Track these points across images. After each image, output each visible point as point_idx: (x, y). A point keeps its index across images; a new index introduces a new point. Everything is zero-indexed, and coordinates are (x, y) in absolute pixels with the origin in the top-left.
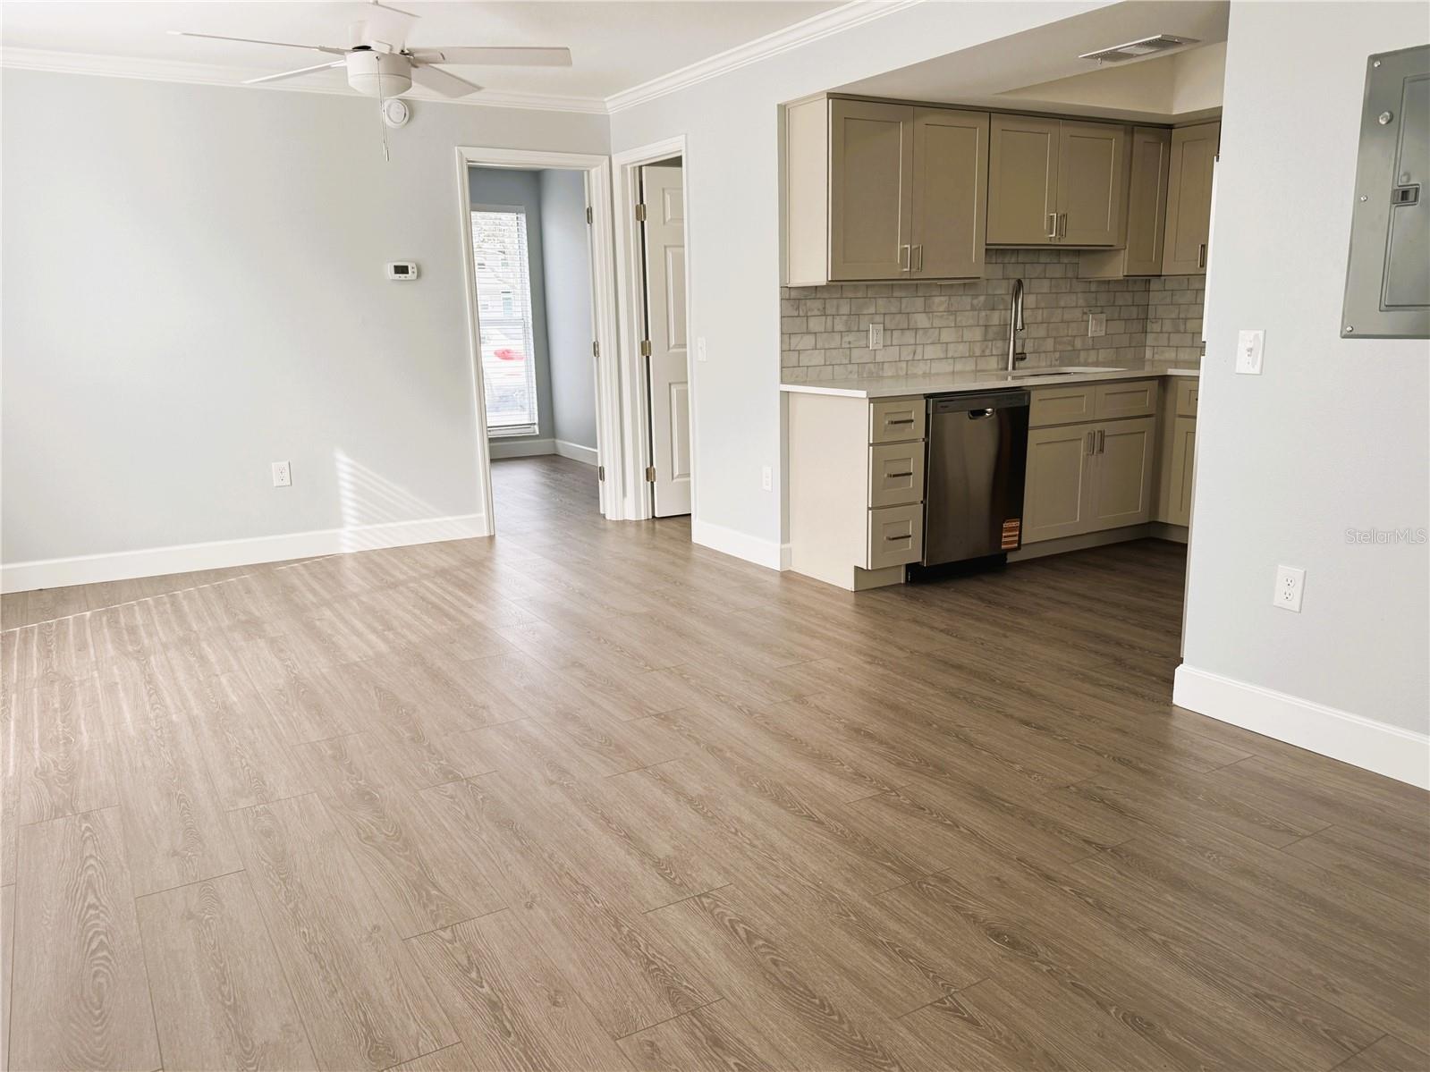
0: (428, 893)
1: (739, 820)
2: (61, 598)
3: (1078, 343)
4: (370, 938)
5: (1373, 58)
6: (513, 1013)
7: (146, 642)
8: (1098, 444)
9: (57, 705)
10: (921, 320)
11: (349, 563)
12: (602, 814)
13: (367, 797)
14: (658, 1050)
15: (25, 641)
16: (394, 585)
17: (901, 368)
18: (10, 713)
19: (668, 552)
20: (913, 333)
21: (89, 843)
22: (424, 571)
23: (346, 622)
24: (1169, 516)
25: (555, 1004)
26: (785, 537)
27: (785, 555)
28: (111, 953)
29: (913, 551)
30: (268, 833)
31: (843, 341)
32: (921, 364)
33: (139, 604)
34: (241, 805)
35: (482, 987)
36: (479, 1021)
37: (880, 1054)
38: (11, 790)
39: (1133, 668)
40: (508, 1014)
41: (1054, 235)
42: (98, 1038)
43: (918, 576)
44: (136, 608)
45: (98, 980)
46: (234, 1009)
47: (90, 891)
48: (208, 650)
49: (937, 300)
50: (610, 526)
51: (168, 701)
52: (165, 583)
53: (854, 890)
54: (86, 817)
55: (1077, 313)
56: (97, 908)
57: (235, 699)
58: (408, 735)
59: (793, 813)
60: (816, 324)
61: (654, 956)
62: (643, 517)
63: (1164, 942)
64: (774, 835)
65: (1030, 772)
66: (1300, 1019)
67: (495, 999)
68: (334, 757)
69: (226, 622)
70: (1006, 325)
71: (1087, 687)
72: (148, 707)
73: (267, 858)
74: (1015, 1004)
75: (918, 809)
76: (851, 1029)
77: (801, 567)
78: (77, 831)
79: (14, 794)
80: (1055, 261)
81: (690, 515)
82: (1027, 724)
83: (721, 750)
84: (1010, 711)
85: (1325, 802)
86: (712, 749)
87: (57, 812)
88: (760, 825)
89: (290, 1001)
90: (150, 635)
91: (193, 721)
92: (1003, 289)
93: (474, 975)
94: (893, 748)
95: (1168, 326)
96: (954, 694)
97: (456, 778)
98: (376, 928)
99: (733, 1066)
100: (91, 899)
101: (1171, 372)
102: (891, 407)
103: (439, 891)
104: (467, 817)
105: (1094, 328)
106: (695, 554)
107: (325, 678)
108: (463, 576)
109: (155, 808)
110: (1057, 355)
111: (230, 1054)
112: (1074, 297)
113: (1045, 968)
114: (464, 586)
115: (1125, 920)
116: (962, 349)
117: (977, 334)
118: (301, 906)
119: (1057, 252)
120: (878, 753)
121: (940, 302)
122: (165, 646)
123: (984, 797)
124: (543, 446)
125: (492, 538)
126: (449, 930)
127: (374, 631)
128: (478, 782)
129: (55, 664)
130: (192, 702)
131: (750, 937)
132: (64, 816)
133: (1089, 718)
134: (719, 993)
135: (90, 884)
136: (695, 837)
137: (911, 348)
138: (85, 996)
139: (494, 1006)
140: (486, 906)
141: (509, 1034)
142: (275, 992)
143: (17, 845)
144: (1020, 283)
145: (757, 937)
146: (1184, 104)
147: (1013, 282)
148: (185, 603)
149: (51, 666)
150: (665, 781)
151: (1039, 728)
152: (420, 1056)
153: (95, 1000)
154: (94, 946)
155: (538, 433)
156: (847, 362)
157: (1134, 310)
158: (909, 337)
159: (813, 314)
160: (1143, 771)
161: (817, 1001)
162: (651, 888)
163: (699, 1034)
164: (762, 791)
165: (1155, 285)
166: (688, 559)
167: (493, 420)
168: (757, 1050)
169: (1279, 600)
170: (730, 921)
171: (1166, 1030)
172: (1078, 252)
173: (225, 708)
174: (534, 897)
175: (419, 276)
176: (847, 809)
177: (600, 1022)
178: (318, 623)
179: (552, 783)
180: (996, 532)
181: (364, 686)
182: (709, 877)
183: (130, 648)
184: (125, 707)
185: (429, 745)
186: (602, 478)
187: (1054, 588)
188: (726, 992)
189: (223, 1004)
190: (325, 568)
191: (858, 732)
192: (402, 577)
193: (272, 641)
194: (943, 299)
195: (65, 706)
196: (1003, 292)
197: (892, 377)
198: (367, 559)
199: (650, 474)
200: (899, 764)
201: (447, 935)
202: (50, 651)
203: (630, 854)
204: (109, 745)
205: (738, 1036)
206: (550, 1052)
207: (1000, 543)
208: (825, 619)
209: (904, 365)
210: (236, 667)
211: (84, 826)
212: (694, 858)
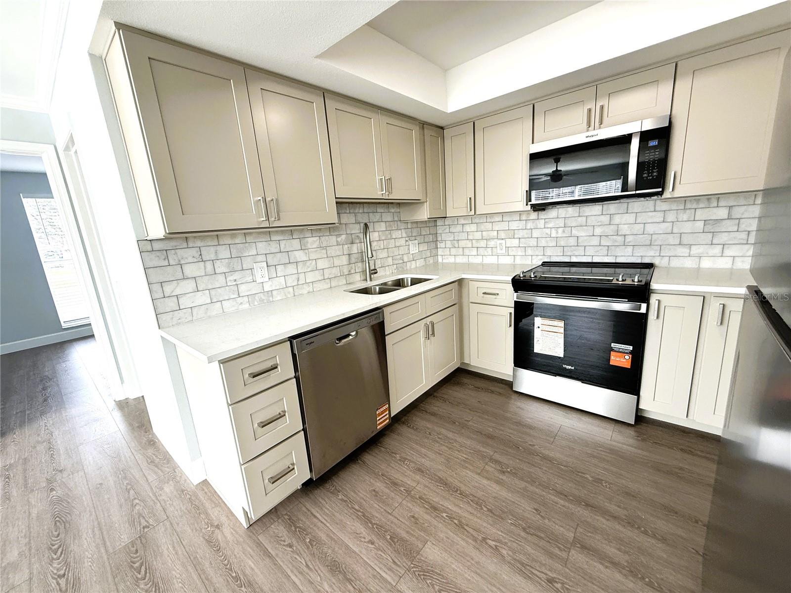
3: (406, 259)
10: (300, 256)
17: (289, 293)
31: (228, 280)
32: (305, 286)
41: (384, 192)
49: (310, 240)
55: (402, 242)
70: (362, 252)
80: (386, 211)
92: (357, 229)
95: (449, 244)
110: (395, 266)
117: (344, 260)
121: (312, 241)
144: (366, 225)
147: (362, 225)
156: (236, 296)
159: (187, 261)
165: (439, 222)
194: (315, 239)
196: (358, 232)
209: (291, 289)
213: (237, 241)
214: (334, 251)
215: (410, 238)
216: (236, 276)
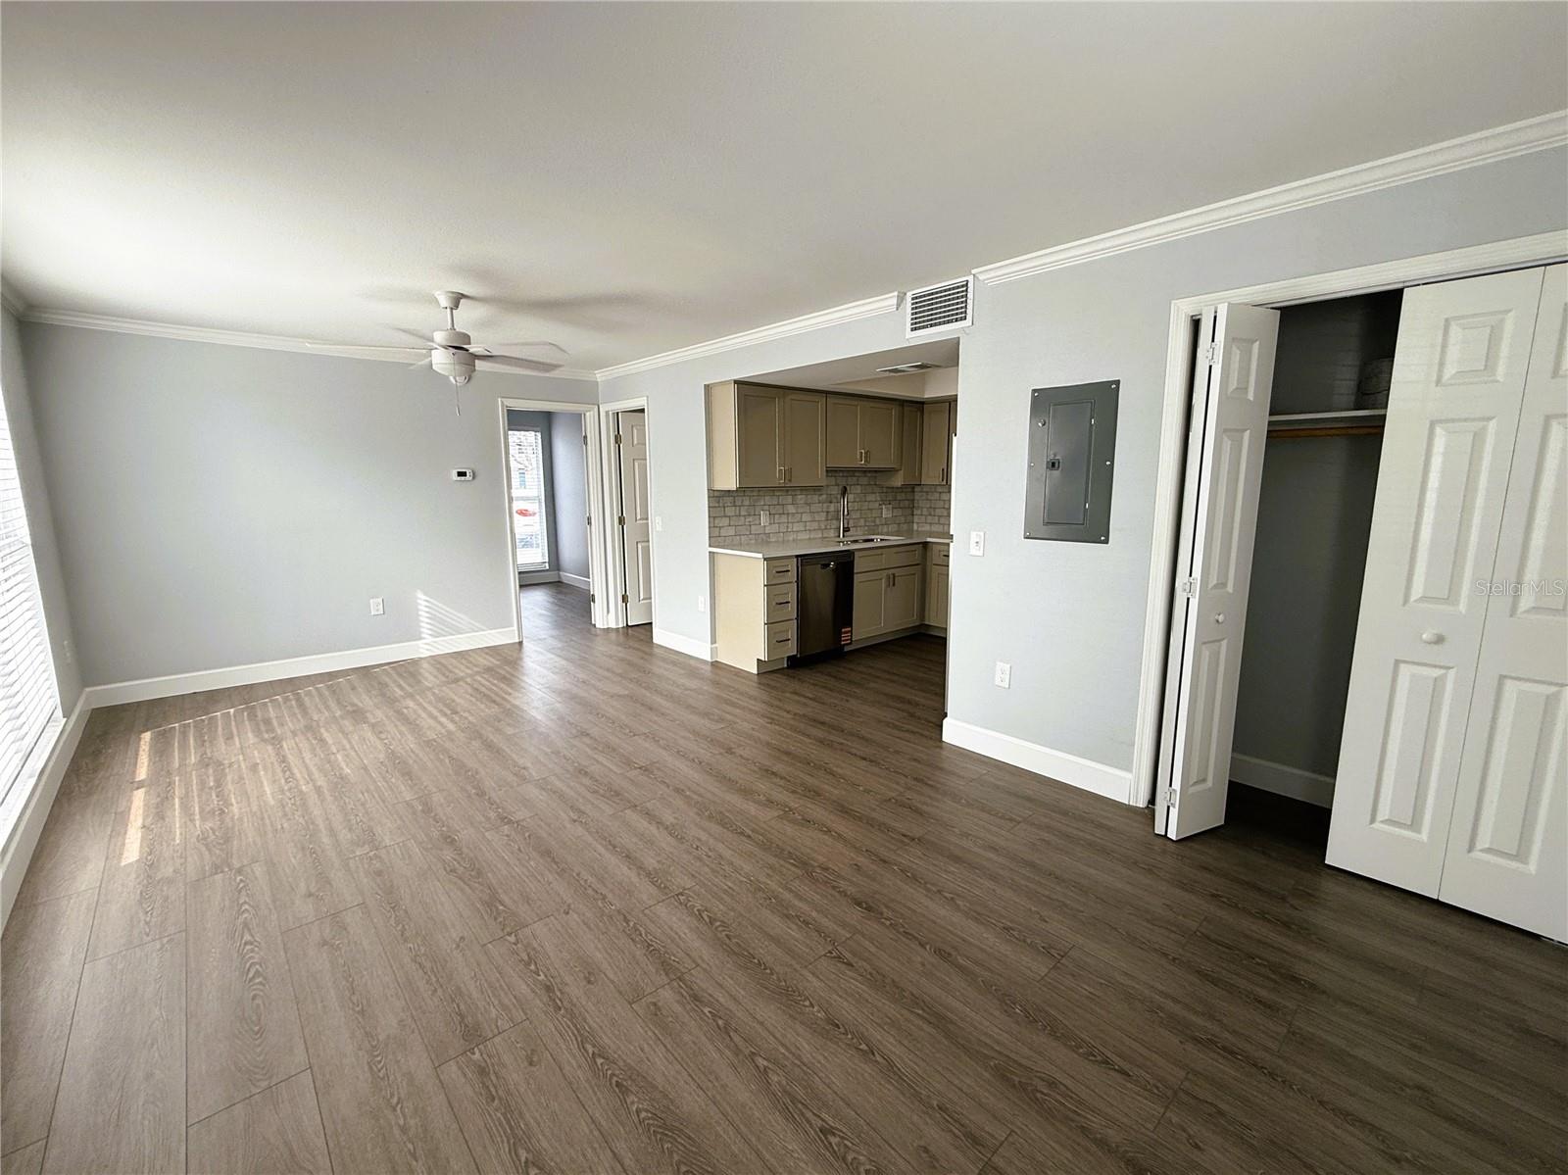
0: (497, 909)
1: (699, 840)
2: (211, 699)
3: (878, 522)
4: (458, 946)
5: (1034, 391)
6: (562, 993)
7: (279, 732)
8: (892, 581)
9: (212, 784)
10: (791, 509)
11: (425, 665)
12: (610, 841)
13: (449, 840)
14: (659, 1009)
15: (184, 734)
16: (456, 681)
18: (174, 792)
19: (638, 649)
20: (786, 516)
21: (244, 893)
22: (476, 669)
23: (424, 709)
24: (931, 621)
25: (589, 982)
26: (714, 641)
27: (713, 651)
28: (265, 979)
29: (792, 649)
30: (379, 873)
33: (271, 701)
34: (358, 853)
35: (539, 975)
36: (538, 1002)
37: (797, 993)
38: (179, 854)
39: (919, 718)
40: (558, 994)
42: (258, 1050)
43: (794, 663)
44: (269, 704)
45: (257, 1001)
46: (362, 1012)
47: (246, 931)
48: (326, 735)
50: (598, 632)
51: (298, 776)
52: (291, 684)
53: (772, 881)
54: (240, 871)
55: (877, 505)
56: (252, 944)
57: (349, 771)
58: (474, 791)
59: (732, 831)
60: (730, 511)
61: (651, 940)
62: (621, 626)
63: (952, 898)
64: (720, 847)
65: (868, 791)
66: (1029, 941)
67: (548, 983)
68: (423, 811)
69: (338, 713)
71: (896, 732)
72: (283, 781)
73: (380, 892)
74: (873, 949)
75: (807, 822)
76: (779, 980)
77: (723, 659)
78: (233, 883)
79: (181, 857)
81: (651, 623)
82: (865, 759)
83: (683, 790)
84: (854, 751)
85: (1029, 799)
86: (677, 790)
87: (217, 869)
88: (711, 841)
89: (403, 1002)
90: (282, 725)
91: (318, 790)
92: (836, 491)
93: (533, 967)
94: (789, 781)
95: (925, 512)
96: (821, 741)
97: (510, 822)
98: (462, 938)
99: (708, 1014)
100: (247, 937)
101: (929, 540)
102: (776, 563)
103: (505, 907)
104: (519, 849)
105: (886, 513)
106: (656, 650)
107: (412, 750)
108: (503, 672)
109: (293, 860)
111: (360, 1049)
112: (874, 495)
113: (888, 923)
114: (504, 679)
115: (929, 886)
116: (815, 525)
118: (407, 927)
119: (865, 471)
120: (780, 786)
121: (801, 498)
122: (294, 733)
123: (843, 810)
124: (552, 577)
125: (521, 643)
126: (513, 935)
127: (445, 715)
128: (525, 824)
129: (208, 751)
130: (316, 774)
131: (712, 921)
132: (222, 872)
133: (897, 752)
134: (694, 961)
135: (246, 925)
136: (671, 853)
137: (786, 525)
138: (246, 1015)
139: (548, 989)
140: (537, 914)
141: (560, 1009)
142: (392, 996)
143: (186, 899)
145: (715, 920)
146: (931, 392)
147: (841, 487)
148: (306, 699)
149: (206, 753)
150: (648, 814)
151: (871, 761)
152: (500, 1033)
153: (254, 1018)
154: (251, 975)
155: (547, 568)
157: (907, 502)
158: (784, 519)
160: (931, 786)
161: (756, 961)
162: (646, 891)
163: (685, 994)
164: (710, 817)
165: (917, 489)
166: (651, 655)
167: (520, 561)
168: (721, 1000)
169: (998, 681)
170: (698, 910)
171: (959, 957)
172: (876, 471)
173: (342, 778)
174: (569, 906)
175: (474, 478)
176: (765, 826)
177: (620, 993)
178: (405, 711)
179: (575, 821)
180: (838, 634)
181: (442, 757)
182: (682, 881)
183: (266, 736)
184: (265, 783)
185: (489, 798)
186: (594, 601)
187: (872, 667)
188: (699, 961)
189: (353, 1009)
190: (407, 669)
191: (768, 773)
192: (462, 674)
193: (373, 726)
194: (803, 496)
195: (219, 784)
197: (775, 542)
198: (437, 661)
199: (625, 599)
200: (794, 792)
201: (512, 939)
202: (205, 741)
203: (630, 869)
204: (255, 813)
205: (709, 992)
206: (589, 1020)
207: (841, 641)
208: (741, 694)
210: (348, 747)
211: (238, 878)
212: (672, 869)
213: (755, 494)
214: (816, 507)
215: (883, 502)
216: (751, 519)
